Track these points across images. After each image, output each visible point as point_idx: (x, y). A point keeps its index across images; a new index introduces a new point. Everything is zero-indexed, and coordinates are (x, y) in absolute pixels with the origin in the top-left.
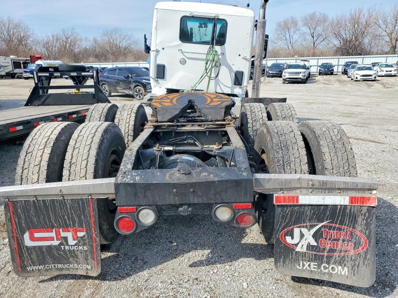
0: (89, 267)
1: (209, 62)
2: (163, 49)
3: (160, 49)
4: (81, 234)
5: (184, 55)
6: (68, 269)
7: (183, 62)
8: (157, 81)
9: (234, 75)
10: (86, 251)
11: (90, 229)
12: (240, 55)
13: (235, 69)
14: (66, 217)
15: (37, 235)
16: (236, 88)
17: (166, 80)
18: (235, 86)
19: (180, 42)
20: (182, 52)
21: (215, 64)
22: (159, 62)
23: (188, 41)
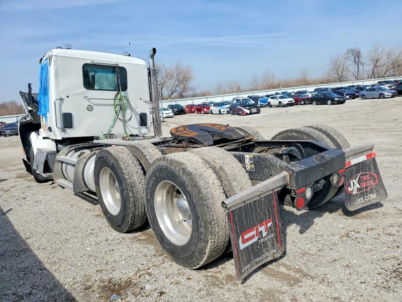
0: (275, 251)
1: (117, 107)
2: (68, 97)
3: (64, 97)
4: (269, 225)
5: (91, 102)
6: (262, 260)
7: (90, 108)
8: (65, 131)
9: (139, 117)
10: (272, 238)
11: (275, 218)
12: (141, 99)
13: (139, 111)
14: (262, 214)
15: (246, 237)
16: (142, 128)
17: (74, 129)
18: (141, 127)
19: (85, 89)
20: (88, 99)
21: (121, 108)
22: (65, 111)
23: (91, 88)
